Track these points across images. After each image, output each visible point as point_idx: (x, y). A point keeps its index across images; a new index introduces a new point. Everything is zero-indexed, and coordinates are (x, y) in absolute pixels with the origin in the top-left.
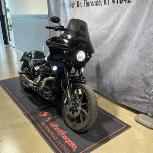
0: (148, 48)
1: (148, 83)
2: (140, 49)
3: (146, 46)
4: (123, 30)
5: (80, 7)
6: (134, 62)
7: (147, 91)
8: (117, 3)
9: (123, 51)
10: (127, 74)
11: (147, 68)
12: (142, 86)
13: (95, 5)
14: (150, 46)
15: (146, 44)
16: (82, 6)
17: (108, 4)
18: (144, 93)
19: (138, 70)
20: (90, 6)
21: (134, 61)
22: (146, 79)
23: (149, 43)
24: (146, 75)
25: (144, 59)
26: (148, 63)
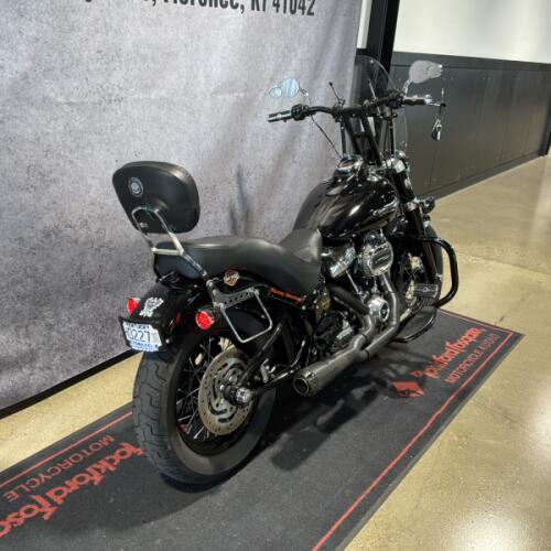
8: (285, 11)
13: (216, 5)
17: (264, 9)
20: (193, 3)
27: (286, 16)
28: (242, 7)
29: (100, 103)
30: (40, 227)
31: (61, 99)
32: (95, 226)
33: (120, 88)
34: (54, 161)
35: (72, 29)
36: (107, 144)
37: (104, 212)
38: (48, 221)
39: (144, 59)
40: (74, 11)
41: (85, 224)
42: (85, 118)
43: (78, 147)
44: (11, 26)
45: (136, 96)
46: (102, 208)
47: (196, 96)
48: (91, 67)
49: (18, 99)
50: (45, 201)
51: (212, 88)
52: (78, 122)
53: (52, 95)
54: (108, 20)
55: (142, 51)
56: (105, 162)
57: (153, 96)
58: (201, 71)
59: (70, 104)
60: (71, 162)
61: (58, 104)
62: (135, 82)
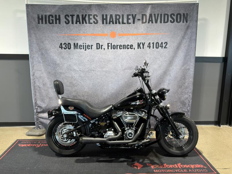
0: (183, 79)
1: (185, 103)
2: (178, 80)
3: (182, 77)
4: (162, 68)
5: (101, 49)
8: (153, 48)
9: (162, 84)
11: (183, 93)
12: (180, 107)
13: (125, 49)
14: (185, 78)
16: (104, 49)
17: (143, 48)
19: (177, 96)
20: (117, 49)
21: (174, 90)
22: (183, 101)
23: (184, 76)
24: (183, 98)
25: (181, 87)
26: (183, 89)
27: (154, 49)
28: (134, 48)
29: (88, 71)
30: (72, 95)
31: (78, 70)
32: (86, 97)
33: (94, 68)
34: (76, 82)
35: (81, 56)
36: (90, 80)
37: (88, 94)
38: (74, 94)
39: (101, 62)
40: (81, 53)
41: (83, 96)
42: (84, 74)
43: (82, 80)
44: (67, 56)
45: (99, 70)
46: (88, 93)
47: (118, 70)
48: (86, 64)
49: (68, 69)
50: (74, 90)
51: (123, 69)
52: (82, 75)
53: (76, 69)
54: (91, 54)
55: (100, 60)
56: (89, 84)
57: (104, 70)
58: (120, 64)
59: (80, 71)
60: (80, 83)
61: (77, 71)
62: (98, 67)
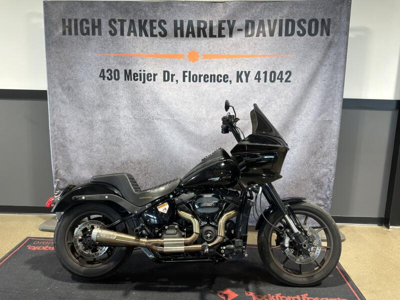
0: (320, 139)
1: (321, 184)
2: (310, 141)
3: (318, 136)
5: (172, 81)
6: (301, 160)
7: (319, 195)
8: (265, 81)
10: (291, 180)
11: (319, 164)
12: (312, 190)
13: (214, 81)
14: (322, 137)
15: (318, 134)
16: (177, 81)
18: (315, 199)
19: (307, 170)
20: (200, 81)
21: (302, 158)
22: (318, 180)
23: (322, 133)
24: (318, 174)
25: (315, 153)
26: (319, 158)
27: (266, 83)
28: (231, 81)
29: (148, 119)
30: (120, 160)
31: (132, 117)
32: (144, 165)
33: (158, 115)
34: (127, 138)
35: (136, 93)
36: (151, 135)
37: (148, 160)
38: (123, 158)
40: (137, 87)
41: (139, 163)
42: (141, 124)
43: (138, 134)
44: (113, 92)
45: (167, 118)
48: (144, 106)
49: (114, 115)
51: (210, 117)
52: (138, 126)
54: (152, 89)
56: (150, 142)
57: (175, 119)
58: (204, 109)
59: (135, 118)
61: (130, 118)
62: (166, 113)
